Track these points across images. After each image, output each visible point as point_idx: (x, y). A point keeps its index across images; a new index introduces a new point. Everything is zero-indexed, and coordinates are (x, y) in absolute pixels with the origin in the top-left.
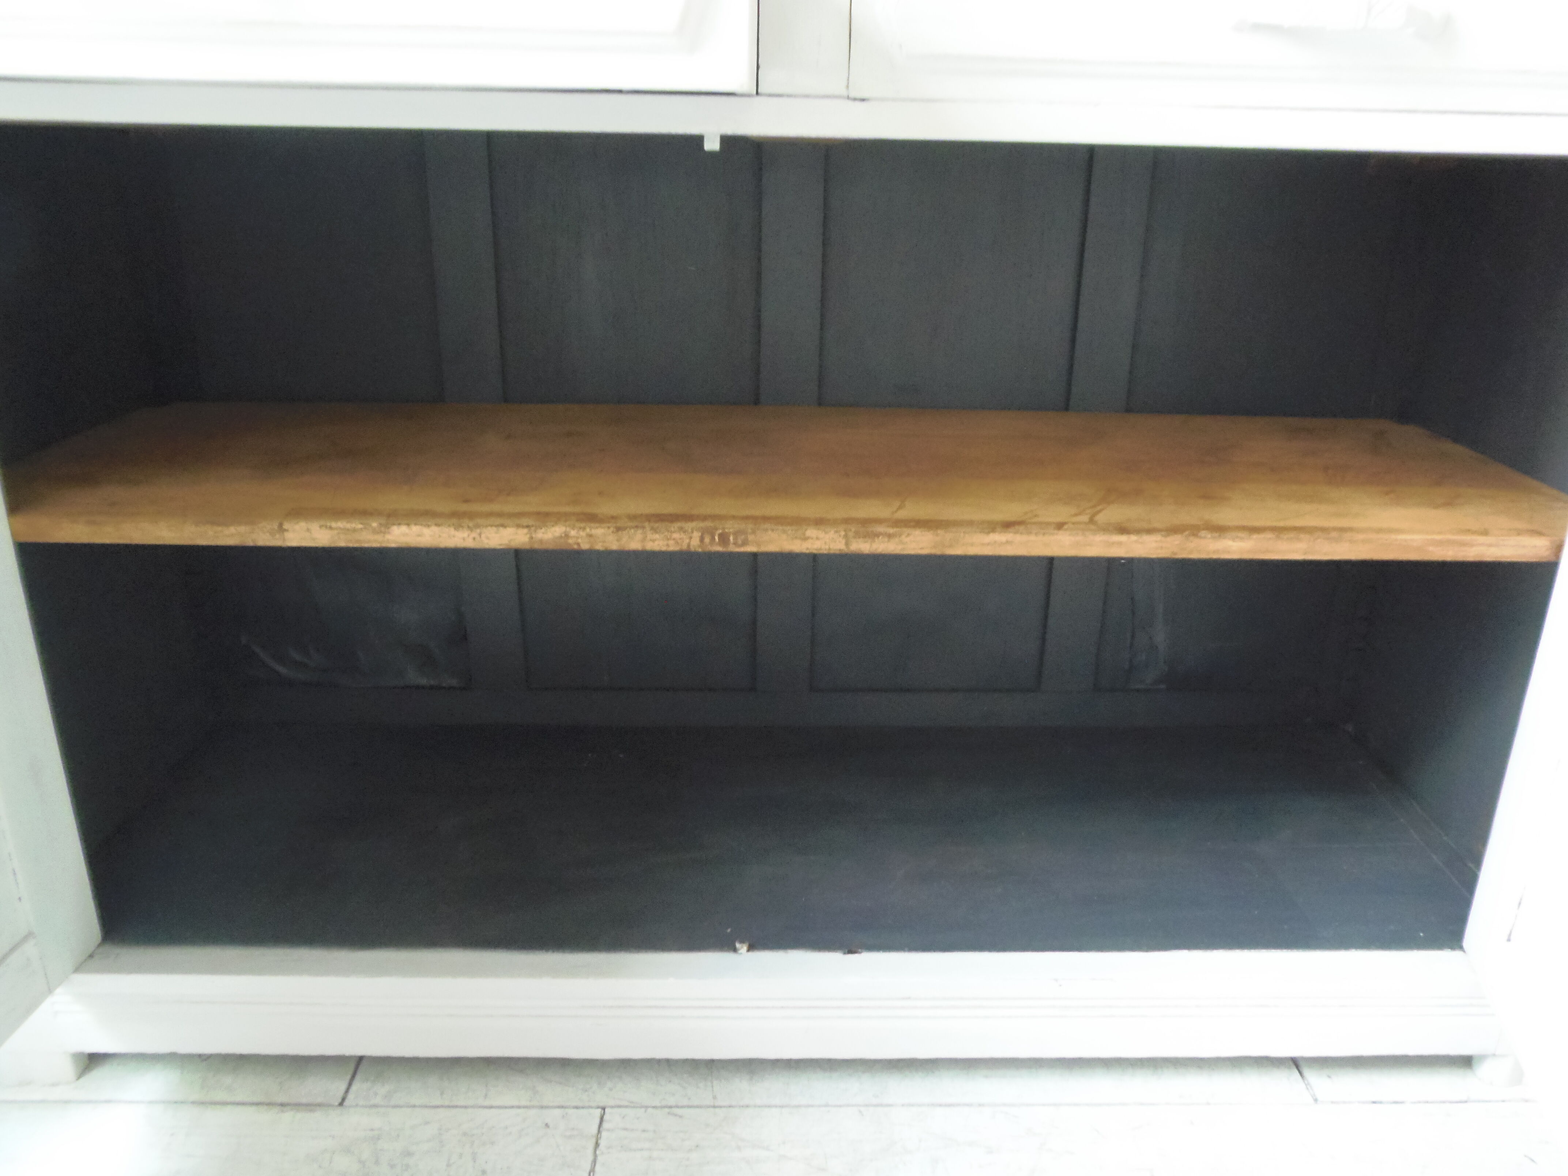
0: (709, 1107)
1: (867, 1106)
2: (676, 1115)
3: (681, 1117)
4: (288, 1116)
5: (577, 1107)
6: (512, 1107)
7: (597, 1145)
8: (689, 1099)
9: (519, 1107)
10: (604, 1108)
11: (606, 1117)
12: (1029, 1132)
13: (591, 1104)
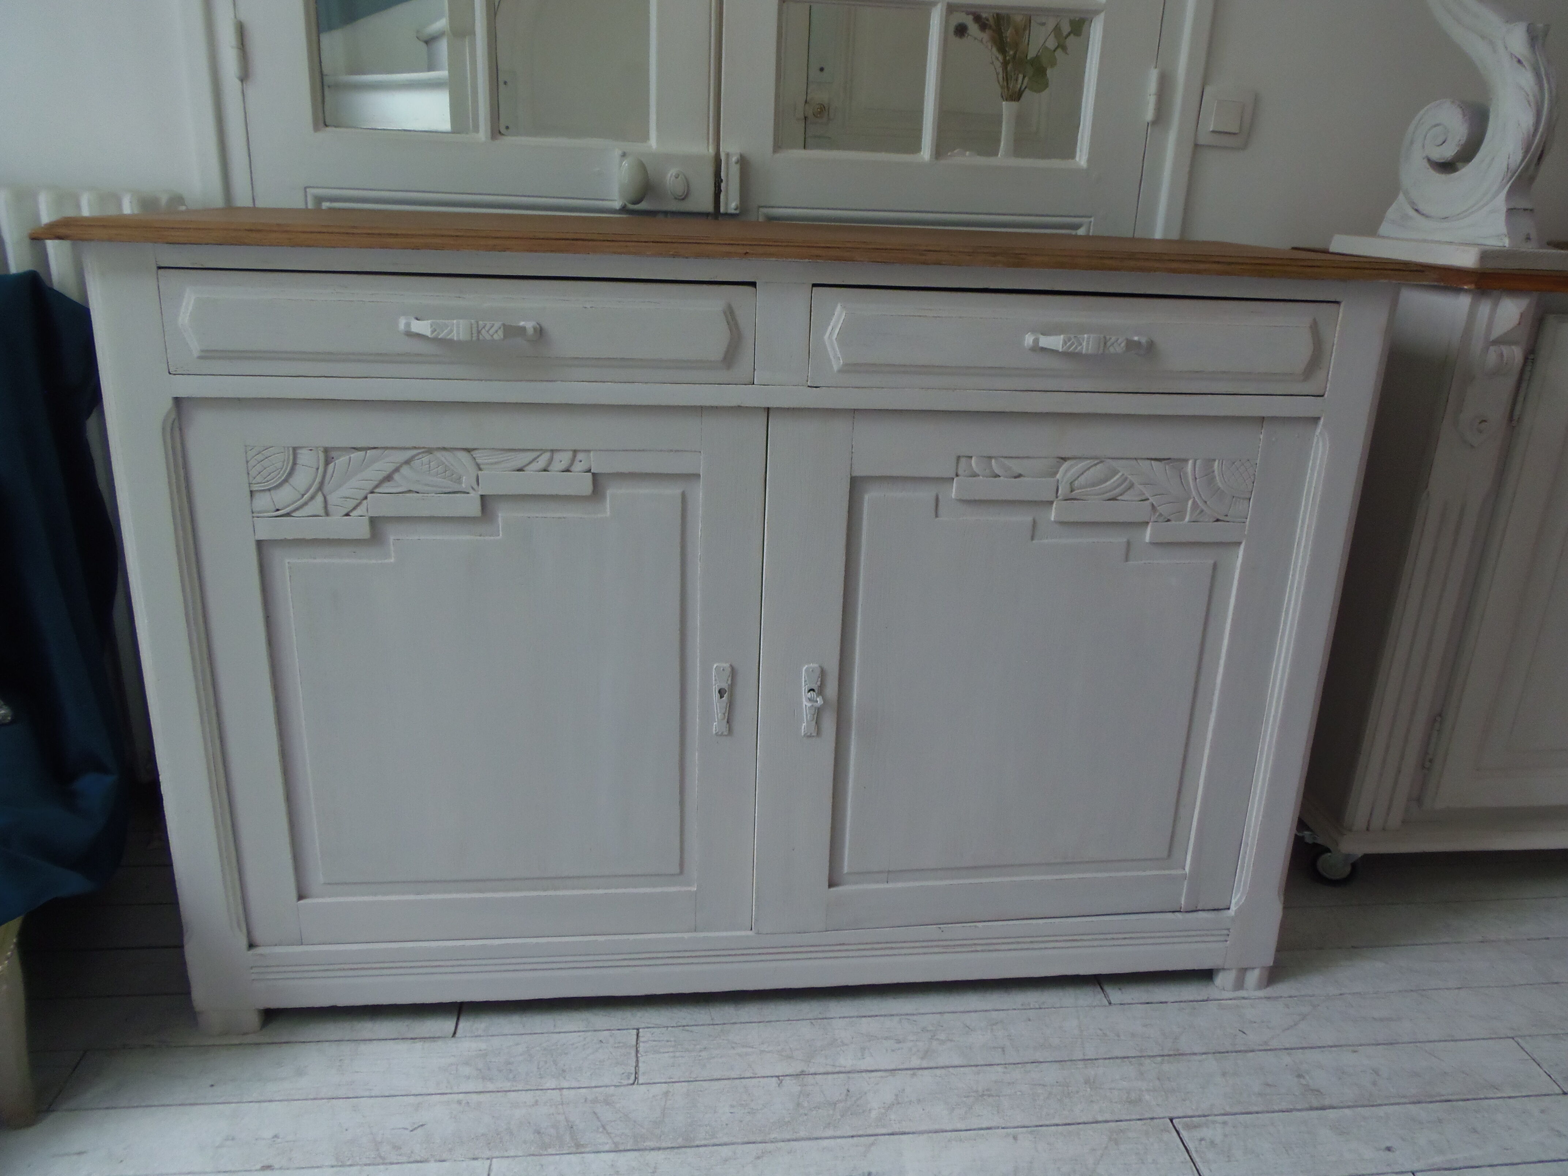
0: (709, 1025)
1: (816, 1019)
2: (687, 1031)
3: (691, 1031)
4: (419, 1045)
5: (619, 1030)
6: (575, 1031)
7: (637, 1051)
8: (696, 1021)
9: (579, 1032)
10: (638, 1029)
11: (640, 1034)
12: (924, 1030)
13: (629, 1027)
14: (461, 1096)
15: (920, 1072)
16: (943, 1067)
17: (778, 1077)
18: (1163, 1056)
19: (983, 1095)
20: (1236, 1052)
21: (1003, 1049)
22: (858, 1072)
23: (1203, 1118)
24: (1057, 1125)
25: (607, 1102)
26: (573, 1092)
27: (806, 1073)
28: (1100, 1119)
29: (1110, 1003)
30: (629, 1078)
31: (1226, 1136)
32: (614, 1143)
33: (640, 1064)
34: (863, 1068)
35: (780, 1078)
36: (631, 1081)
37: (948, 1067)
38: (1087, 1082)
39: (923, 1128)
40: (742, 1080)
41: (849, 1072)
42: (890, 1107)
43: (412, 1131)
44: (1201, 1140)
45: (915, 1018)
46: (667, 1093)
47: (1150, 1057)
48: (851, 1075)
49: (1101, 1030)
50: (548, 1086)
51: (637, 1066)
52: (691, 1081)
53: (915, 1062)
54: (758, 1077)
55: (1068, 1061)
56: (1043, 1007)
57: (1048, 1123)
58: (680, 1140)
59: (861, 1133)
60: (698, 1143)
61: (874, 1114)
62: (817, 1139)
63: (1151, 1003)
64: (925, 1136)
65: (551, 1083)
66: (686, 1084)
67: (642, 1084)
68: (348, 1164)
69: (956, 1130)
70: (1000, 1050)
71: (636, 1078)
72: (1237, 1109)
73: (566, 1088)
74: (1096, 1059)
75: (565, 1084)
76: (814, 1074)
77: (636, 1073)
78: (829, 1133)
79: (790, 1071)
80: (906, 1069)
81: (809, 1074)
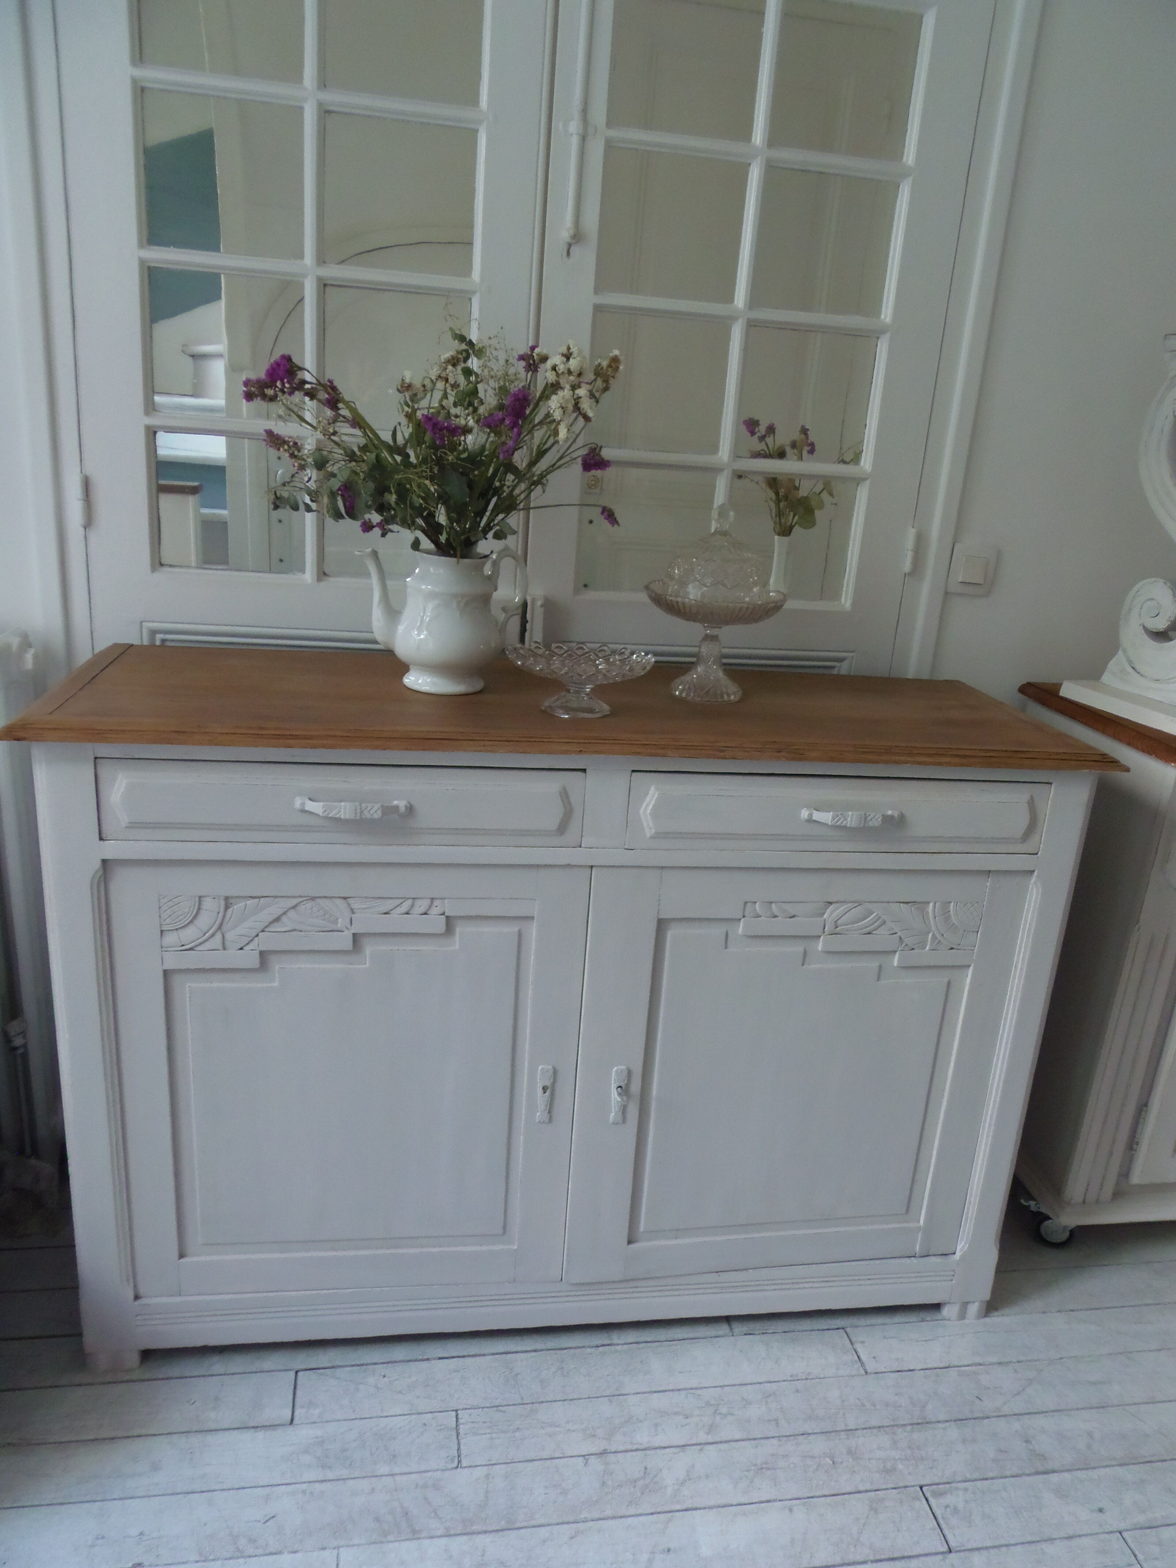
0: (519, 1404)
1: (613, 1396)
2: (501, 1411)
3: (504, 1412)
4: (260, 1434)
5: (439, 1412)
6: (400, 1415)
7: (458, 1434)
8: (507, 1400)
9: (405, 1415)
10: (457, 1411)
11: (460, 1416)
12: (708, 1404)
13: (448, 1409)
14: (304, 1486)
15: (707, 1447)
16: (726, 1442)
17: (584, 1456)
18: (912, 1424)
20: (974, 1419)
21: (777, 1421)
22: (653, 1449)
23: (948, 1486)
24: (825, 1496)
25: (436, 1486)
26: (404, 1478)
27: (609, 1451)
28: (861, 1488)
29: (866, 1372)
30: (453, 1461)
31: (966, 1502)
32: (445, 1528)
33: (462, 1447)
34: (657, 1445)
35: (586, 1457)
36: (455, 1465)
37: (730, 1441)
38: (849, 1452)
39: (712, 1503)
40: (553, 1461)
41: (645, 1449)
42: (682, 1483)
43: (264, 1523)
44: (947, 1507)
45: (699, 1392)
46: (487, 1476)
47: (902, 1425)
48: (648, 1452)
49: (859, 1399)
50: (381, 1472)
51: (459, 1449)
52: (508, 1463)
53: (702, 1437)
54: (567, 1457)
55: (832, 1432)
56: (809, 1377)
57: (817, 1494)
58: (503, 1523)
59: (658, 1510)
60: (518, 1525)
61: (669, 1491)
62: (621, 1517)
63: (901, 1371)
64: (715, 1510)
65: (384, 1469)
66: (503, 1466)
67: (465, 1467)
68: (211, 1557)
69: (740, 1505)
70: (774, 1422)
71: (459, 1462)
72: (976, 1475)
73: (398, 1474)
74: (856, 1430)
75: (397, 1470)
76: (615, 1452)
77: (459, 1456)
78: (632, 1511)
79: (594, 1450)
80: (694, 1445)
81: (610, 1453)
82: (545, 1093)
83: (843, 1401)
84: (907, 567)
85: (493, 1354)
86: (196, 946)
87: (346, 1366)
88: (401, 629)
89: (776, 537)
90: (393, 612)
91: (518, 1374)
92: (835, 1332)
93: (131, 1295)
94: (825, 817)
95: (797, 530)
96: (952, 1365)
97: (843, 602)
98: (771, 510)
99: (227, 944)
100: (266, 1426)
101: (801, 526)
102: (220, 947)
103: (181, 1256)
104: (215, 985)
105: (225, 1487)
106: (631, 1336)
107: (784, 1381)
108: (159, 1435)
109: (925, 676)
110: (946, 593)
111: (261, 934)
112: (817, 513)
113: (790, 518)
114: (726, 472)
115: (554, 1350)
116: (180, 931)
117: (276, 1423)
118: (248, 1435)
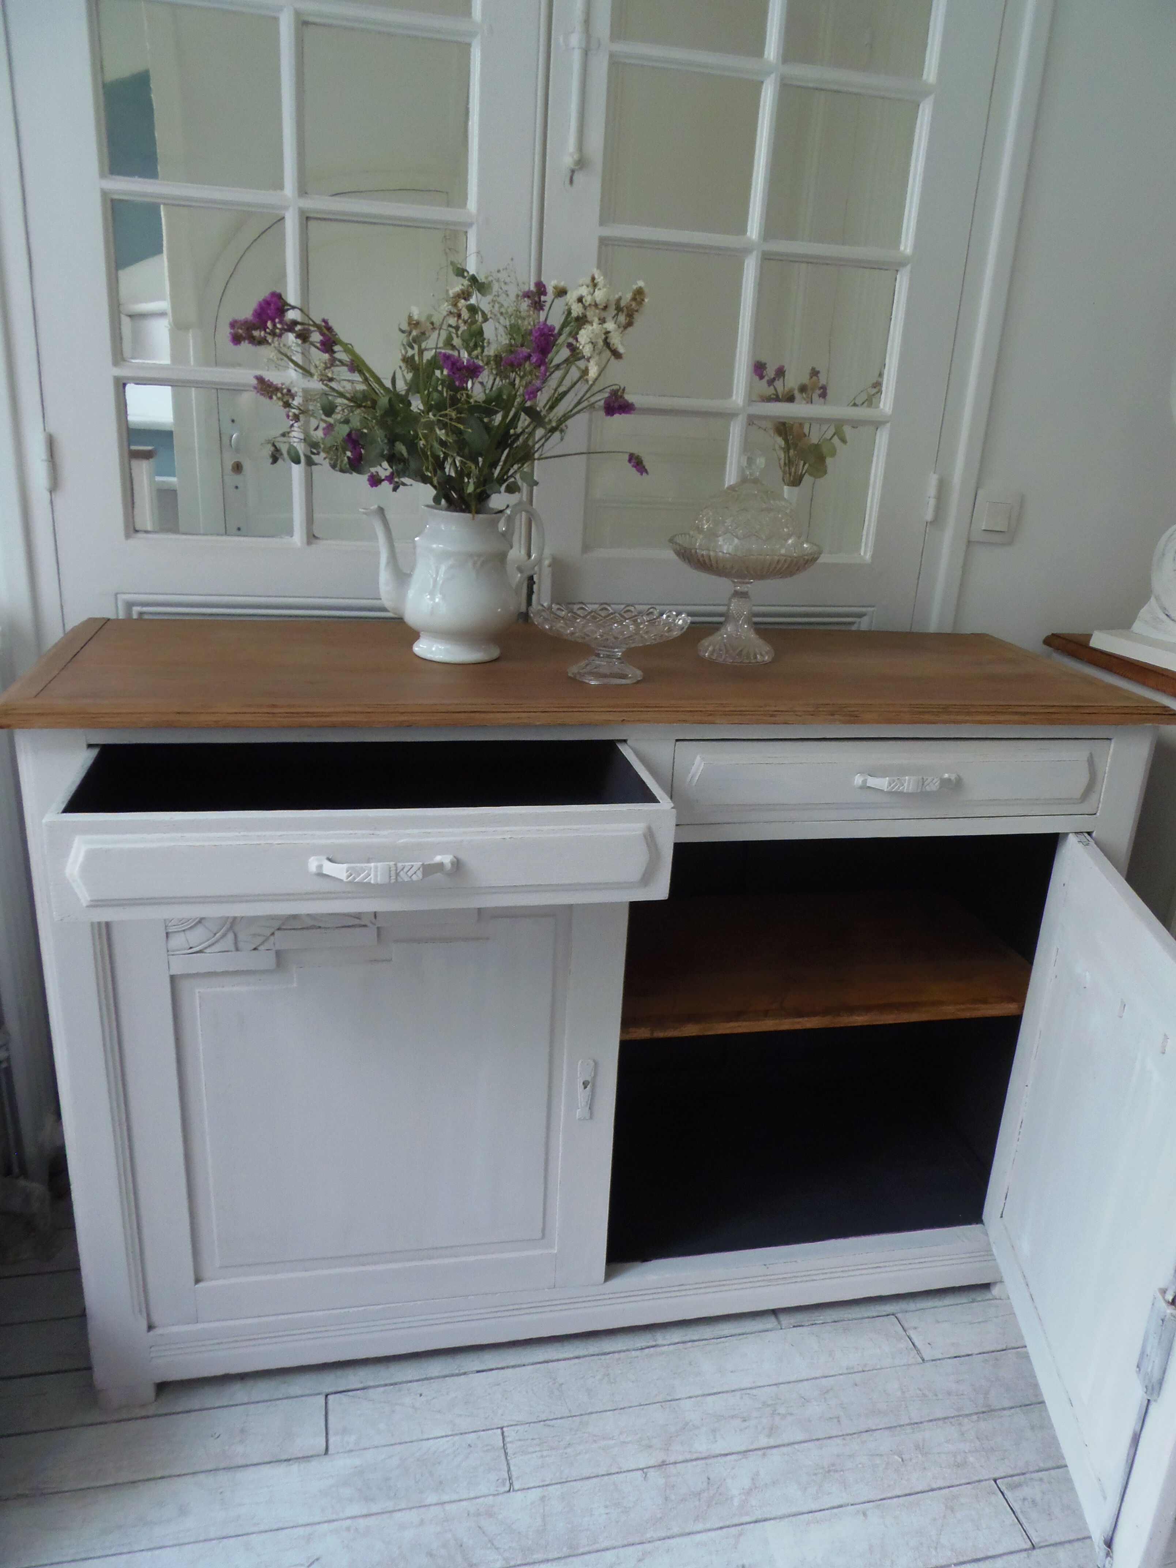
0: (568, 1417)
1: (664, 1402)
2: (549, 1426)
3: (553, 1426)
4: (295, 1467)
5: (484, 1430)
6: (442, 1437)
7: (506, 1454)
8: (554, 1414)
9: (446, 1436)
10: (502, 1428)
11: (506, 1434)
12: (765, 1404)
13: (493, 1427)
14: (349, 1522)
15: (769, 1452)
16: (788, 1445)
17: (642, 1469)
18: (978, 1413)
19: (829, 1471)
21: (838, 1419)
22: (714, 1457)
23: (1022, 1477)
24: (899, 1496)
25: (490, 1514)
26: (454, 1506)
27: (667, 1463)
28: (934, 1486)
29: (923, 1360)
30: (504, 1485)
31: (1044, 1493)
32: (504, 1559)
33: (512, 1468)
34: (718, 1452)
35: (645, 1470)
36: (507, 1489)
37: (793, 1443)
38: (917, 1447)
39: (781, 1512)
40: (610, 1477)
41: (705, 1458)
42: (749, 1492)
44: (1024, 1499)
45: (754, 1392)
46: (543, 1499)
47: (967, 1415)
48: (709, 1461)
49: (920, 1390)
50: (429, 1501)
51: (509, 1470)
52: (563, 1482)
53: (764, 1441)
54: (624, 1472)
55: (897, 1426)
56: (866, 1369)
57: (890, 1495)
58: (564, 1549)
59: (728, 1523)
60: (581, 1550)
61: (736, 1503)
62: (689, 1534)
63: (959, 1357)
64: (786, 1520)
65: (431, 1499)
66: (559, 1486)
67: (518, 1490)
69: (811, 1512)
70: (835, 1420)
71: (511, 1484)
72: (1049, 1464)
73: (448, 1502)
74: (921, 1423)
75: (446, 1498)
76: (676, 1463)
77: (510, 1479)
78: (700, 1526)
79: (652, 1462)
80: (756, 1450)
81: (670, 1464)
82: (585, 1088)
83: (903, 1392)
84: (929, 516)
85: (533, 1364)
86: (206, 948)
87: (378, 1386)
88: (411, 594)
89: (786, 487)
90: (402, 576)
91: (562, 1384)
92: (885, 1319)
93: (144, 1326)
94: (881, 783)
95: (807, 479)
96: (1009, 1347)
97: (862, 554)
98: (780, 459)
99: (241, 945)
100: (299, 1458)
101: (811, 474)
102: (231, 947)
103: (197, 1281)
104: (227, 989)
105: (262, 1528)
106: (676, 1335)
107: (841, 1374)
108: (184, 1475)
109: (948, 630)
110: (969, 542)
111: (277, 933)
112: (829, 461)
113: (801, 467)
114: (740, 417)
115: (598, 1355)
116: (187, 933)
117: (310, 1454)
118: (280, 1470)
